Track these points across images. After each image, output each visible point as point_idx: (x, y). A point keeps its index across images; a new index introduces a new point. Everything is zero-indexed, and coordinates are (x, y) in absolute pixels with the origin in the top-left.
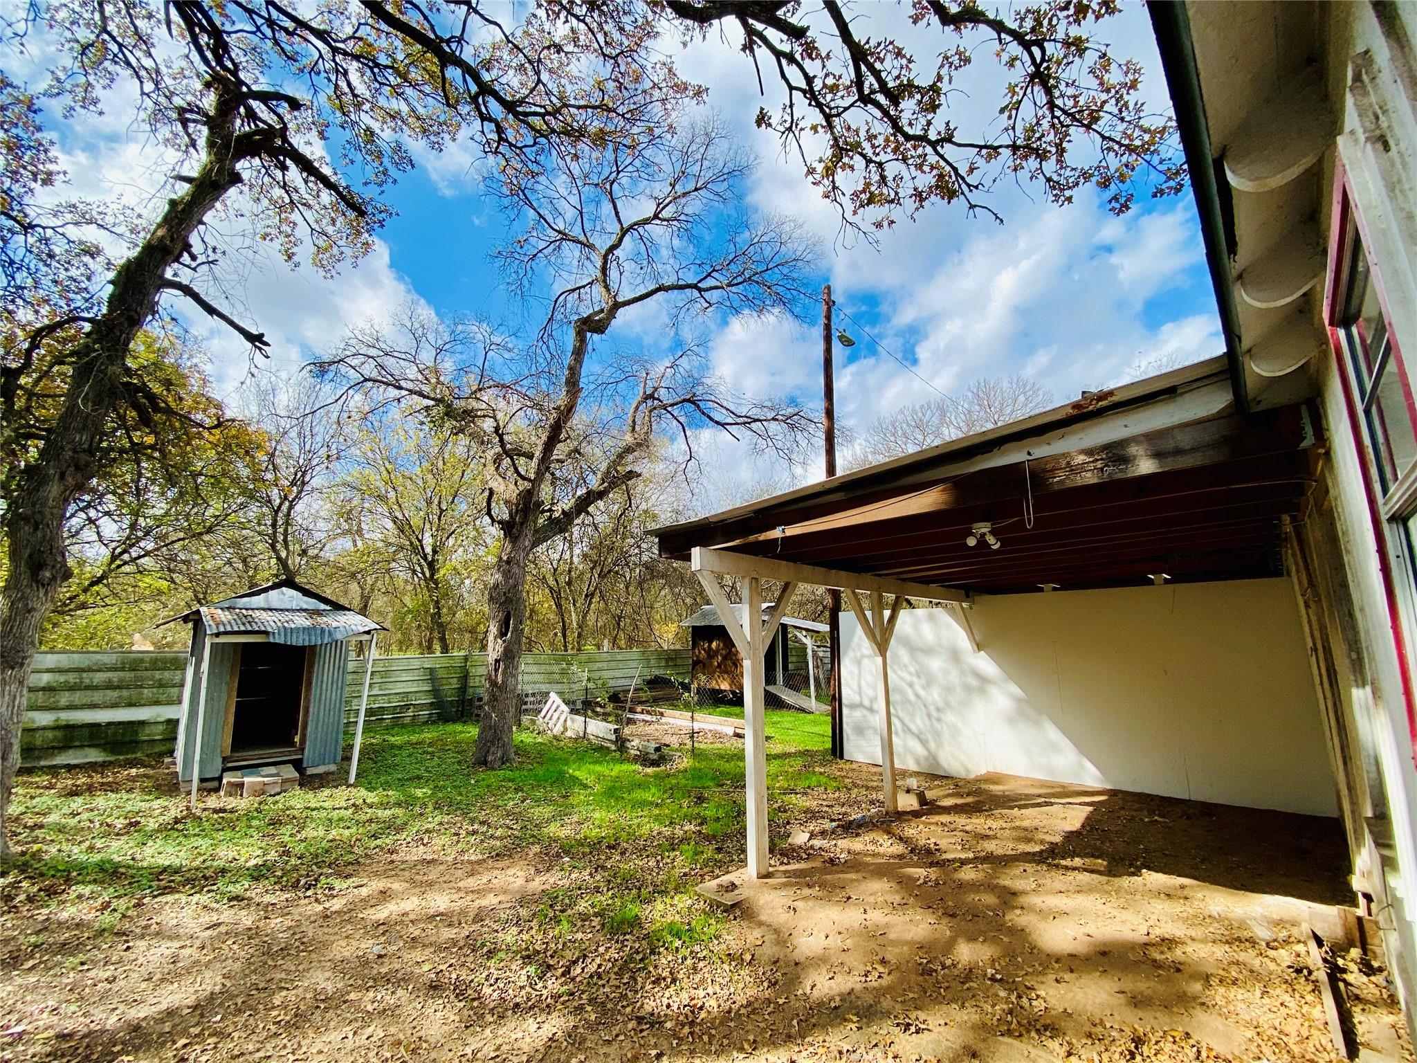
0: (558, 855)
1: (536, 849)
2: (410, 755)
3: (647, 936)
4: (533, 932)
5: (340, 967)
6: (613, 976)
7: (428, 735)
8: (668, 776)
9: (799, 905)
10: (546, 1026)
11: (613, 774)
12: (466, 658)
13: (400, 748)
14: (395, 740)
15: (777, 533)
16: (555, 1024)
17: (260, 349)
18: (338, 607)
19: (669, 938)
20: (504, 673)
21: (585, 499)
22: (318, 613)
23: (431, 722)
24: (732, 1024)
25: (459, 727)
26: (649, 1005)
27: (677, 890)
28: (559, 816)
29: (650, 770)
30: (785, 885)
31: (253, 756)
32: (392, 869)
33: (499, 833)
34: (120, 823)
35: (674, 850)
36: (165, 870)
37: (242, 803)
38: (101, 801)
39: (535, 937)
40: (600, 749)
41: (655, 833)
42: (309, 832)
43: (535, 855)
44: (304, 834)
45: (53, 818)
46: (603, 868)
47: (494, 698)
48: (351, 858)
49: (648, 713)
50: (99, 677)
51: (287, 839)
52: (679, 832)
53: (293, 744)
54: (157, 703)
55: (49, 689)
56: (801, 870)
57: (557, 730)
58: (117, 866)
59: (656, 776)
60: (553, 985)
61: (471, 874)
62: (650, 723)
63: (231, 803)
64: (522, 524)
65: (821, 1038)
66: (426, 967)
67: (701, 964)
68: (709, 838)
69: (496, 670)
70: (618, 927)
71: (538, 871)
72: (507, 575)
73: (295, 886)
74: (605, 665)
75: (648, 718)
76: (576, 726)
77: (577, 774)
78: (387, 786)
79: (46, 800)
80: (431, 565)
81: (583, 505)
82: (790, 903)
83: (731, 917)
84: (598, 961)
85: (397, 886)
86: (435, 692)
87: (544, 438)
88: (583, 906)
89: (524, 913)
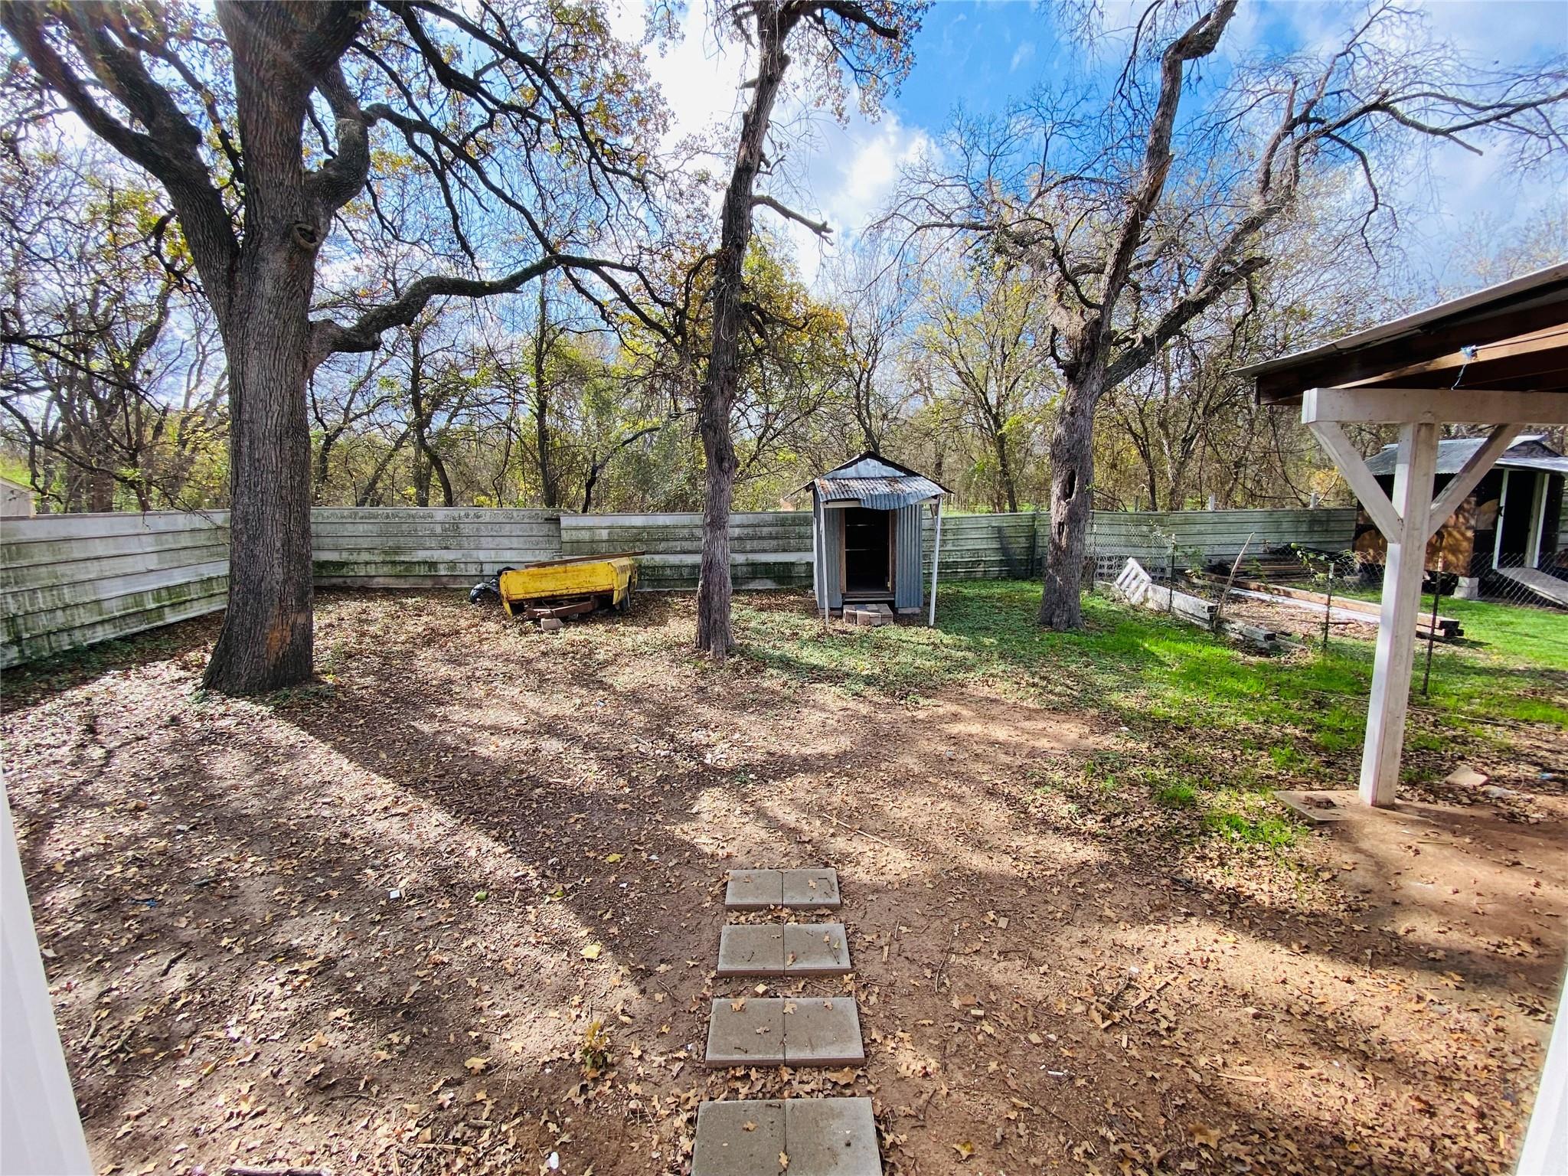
0: (1116, 723)
1: (1094, 712)
2: (980, 608)
3: (1198, 818)
4: (1079, 780)
5: (923, 757)
6: (1153, 838)
7: (998, 590)
8: (1280, 670)
9: (1428, 849)
10: (1081, 852)
11: (1201, 655)
12: (1034, 517)
13: (972, 600)
14: (969, 591)
15: (1461, 358)
16: (1090, 853)
17: (825, 238)
18: (911, 474)
19: (1226, 828)
20: (1069, 537)
21: (1178, 315)
22: (894, 480)
23: (1000, 578)
24: (1284, 924)
25: (1027, 586)
26: (1189, 873)
27: (1251, 788)
28: (1125, 688)
29: (1255, 660)
30: (1414, 823)
31: (860, 595)
32: (961, 699)
33: (1058, 689)
34: (788, 632)
35: (1261, 749)
36: (815, 667)
37: (857, 629)
38: (778, 617)
39: (1080, 782)
40: (1189, 626)
41: (1241, 727)
42: (901, 658)
43: (1093, 717)
44: (897, 659)
45: (753, 624)
46: (1164, 746)
47: (1057, 562)
48: (931, 684)
49: (1266, 589)
50: (766, 530)
51: (886, 660)
52: (1275, 732)
53: (887, 589)
54: (799, 550)
55: (739, 538)
56: (1450, 815)
57: (1136, 599)
58: (789, 660)
59: (1262, 667)
60: (1092, 824)
61: (1028, 719)
62: (1269, 604)
63: (850, 627)
64: (1088, 365)
65: (1399, 977)
66: (985, 778)
67: (1261, 862)
68: (1317, 749)
69: (1060, 534)
70: (1168, 801)
71: (1092, 732)
72: (1071, 428)
73: (893, 694)
74: (1209, 528)
75: (1267, 597)
76: (1158, 597)
77: (1154, 649)
78: (959, 631)
79: (748, 612)
80: (996, 418)
81: (1173, 324)
82: (1413, 843)
83: (1316, 832)
84: (1140, 821)
85: (965, 712)
86: (1004, 550)
87: (1117, 245)
88: (1133, 772)
89: (1073, 761)
